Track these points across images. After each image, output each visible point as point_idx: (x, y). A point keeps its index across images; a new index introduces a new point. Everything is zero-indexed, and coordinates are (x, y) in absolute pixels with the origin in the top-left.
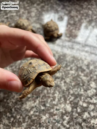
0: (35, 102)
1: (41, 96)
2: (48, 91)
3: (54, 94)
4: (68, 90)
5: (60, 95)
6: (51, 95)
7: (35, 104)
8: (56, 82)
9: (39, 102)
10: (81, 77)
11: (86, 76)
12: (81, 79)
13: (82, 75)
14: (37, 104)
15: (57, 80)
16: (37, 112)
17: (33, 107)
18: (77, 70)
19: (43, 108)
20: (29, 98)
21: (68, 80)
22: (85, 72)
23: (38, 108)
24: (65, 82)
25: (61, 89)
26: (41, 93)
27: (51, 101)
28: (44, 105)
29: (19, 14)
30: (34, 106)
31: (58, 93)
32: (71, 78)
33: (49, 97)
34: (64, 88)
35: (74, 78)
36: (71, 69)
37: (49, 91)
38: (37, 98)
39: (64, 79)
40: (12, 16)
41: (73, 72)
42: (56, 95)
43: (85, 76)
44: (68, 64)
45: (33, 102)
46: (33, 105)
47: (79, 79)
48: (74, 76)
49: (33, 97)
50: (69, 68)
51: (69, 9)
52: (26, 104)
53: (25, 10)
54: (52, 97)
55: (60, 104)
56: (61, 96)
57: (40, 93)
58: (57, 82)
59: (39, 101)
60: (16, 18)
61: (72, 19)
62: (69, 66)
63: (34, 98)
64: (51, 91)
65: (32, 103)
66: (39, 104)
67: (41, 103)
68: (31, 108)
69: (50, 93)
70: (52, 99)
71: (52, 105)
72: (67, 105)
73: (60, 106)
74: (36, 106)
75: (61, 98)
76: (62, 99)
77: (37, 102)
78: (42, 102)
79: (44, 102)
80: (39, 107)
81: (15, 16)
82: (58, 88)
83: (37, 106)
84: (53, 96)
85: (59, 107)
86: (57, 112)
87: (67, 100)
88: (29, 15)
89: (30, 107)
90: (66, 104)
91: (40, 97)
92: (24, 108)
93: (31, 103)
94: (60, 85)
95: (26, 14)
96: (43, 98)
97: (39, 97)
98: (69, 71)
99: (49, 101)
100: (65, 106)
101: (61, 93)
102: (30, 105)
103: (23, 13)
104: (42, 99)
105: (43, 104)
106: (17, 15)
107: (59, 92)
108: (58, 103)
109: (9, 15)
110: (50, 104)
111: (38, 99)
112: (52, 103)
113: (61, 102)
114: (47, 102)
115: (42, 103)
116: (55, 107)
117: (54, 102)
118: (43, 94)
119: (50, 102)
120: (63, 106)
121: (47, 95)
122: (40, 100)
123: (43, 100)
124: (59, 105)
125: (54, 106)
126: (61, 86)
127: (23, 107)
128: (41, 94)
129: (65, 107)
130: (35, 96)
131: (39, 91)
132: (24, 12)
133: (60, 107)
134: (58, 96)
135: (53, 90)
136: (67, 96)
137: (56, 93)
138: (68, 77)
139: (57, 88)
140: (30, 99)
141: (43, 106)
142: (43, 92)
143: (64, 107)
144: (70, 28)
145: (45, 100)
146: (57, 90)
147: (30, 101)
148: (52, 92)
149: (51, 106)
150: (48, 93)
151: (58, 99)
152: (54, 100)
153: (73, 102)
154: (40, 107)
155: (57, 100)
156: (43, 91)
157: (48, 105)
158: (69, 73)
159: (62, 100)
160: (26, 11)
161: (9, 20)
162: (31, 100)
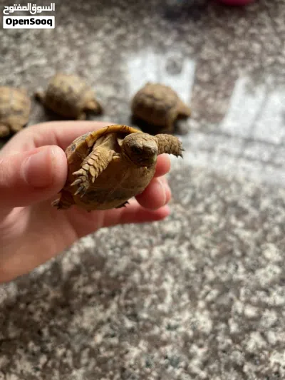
0: (107, 307)
1: (124, 290)
2: (142, 274)
3: (159, 282)
4: (200, 269)
5: (177, 286)
6: (151, 287)
7: (108, 312)
8: (165, 248)
9: (119, 307)
10: (236, 231)
11: (250, 227)
12: (237, 236)
13: (240, 224)
14: (112, 314)
15: (169, 242)
16: (113, 336)
17: (101, 323)
18: (223, 212)
19: (129, 324)
20: (90, 296)
21: (199, 242)
22: (248, 218)
23: (116, 324)
24: (191, 248)
25: (179, 267)
26: (125, 281)
27: (153, 302)
28: (134, 316)
29: (54, 60)
30: (105, 320)
31: (171, 279)
32: (209, 235)
33: (147, 292)
34: (189, 265)
35: (215, 234)
36: (207, 210)
37: (147, 276)
38: (113, 295)
39: (188, 239)
40: (37, 66)
41: (213, 218)
42: (166, 286)
43: (246, 227)
44: (199, 196)
45: (102, 307)
46: (101, 316)
47: (230, 238)
48: (215, 229)
49: (100, 293)
50: (200, 208)
51: (194, 40)
52: (82, 314)
53: (72, 49)
54: (157, 293)
55: (180, 310)
56: (182, 287)
57: (120, 282)
58: (169, 248)
59: (118, 303)
60: (46, 73)
61: (205, 67)
62: (202, 200)
63: (103, 296)
64: (151, 274)
65: (98, 312)
66: (118, 313)
67: (124, 311)
68: (96, 324)
69: (150, 279)
70: (155, 296)
71: (155, 316)
72: (198, 314)
73: (178, 317)
74: (109, 320)
75: (180, 293)
76: (185, 296)
77: (114, 306)
78: (126, 306)
79: (133, 306)
80: (119, 323)
81: (43, 67)
82: (171, 267)
83: (114, 318)
84: (157, 289)
85: (177, 320)
86: (171, 334)
87: (197, 299)
88: (83, 63)
89: (92, 324)
90: (195, 311)
91: (120, 292)
92: (77, 325)
93: (95, 312)
94: (177, 256)
95: (76, 59)
96: (130, 295)
97: (117, 292)
98: (201, 217)
99: (147, 303)
100: (194, 316)
101: (181, 280)
102: (92, 317)
103: (68, 57)
104: (126, 297)
105: (129, 312)
106: (50, 64)
107: (175, 277)
108: (173, 310)
109: (27, 65)
110: (150, 313)
111: (116, 298)
112: (156, 308)
113: (182, 304)
114: (142, 307)
115: (127, 310)
116: (166, 321)
117: (160, 307)
118: (129, 285)
119: (150, 307)
120: (187, 315)
121: (140, 287)
122: (122, 302)
123: (129, 302)
124: (176, 313)
125: (162, 317)
126: (179, 258)
127: (73, 324)
128: (123, 284)
129: (194, 320)
130: (106, 291)
131: (117, 276)
132: (70, 54)
133: (180, 320)
134: (173, 289)
135: (157, 273)
136: (197, 289)
137: (166, 280)
138: (200, 233)
139: (169, 264)
140: (93, 299)
141: (130, 319)
142: (130, 278)
143: (191, 318)
144: (198, 93)
145: (135, 300)
146: (169, 271)
147: (93, 305)
148: (155, 276)
149: (152, 319)
150: (143, 281)
151: (173, 296)
152: (161, 300)
153: (217, 305)
154: (122, 321)
155: (169, 299)
156: (128, 275)
157: (145, 315)
158: (201, 223)
159: (183, 300)
160: (76, 53)
161: (29, 78)
162: (94, 302)
